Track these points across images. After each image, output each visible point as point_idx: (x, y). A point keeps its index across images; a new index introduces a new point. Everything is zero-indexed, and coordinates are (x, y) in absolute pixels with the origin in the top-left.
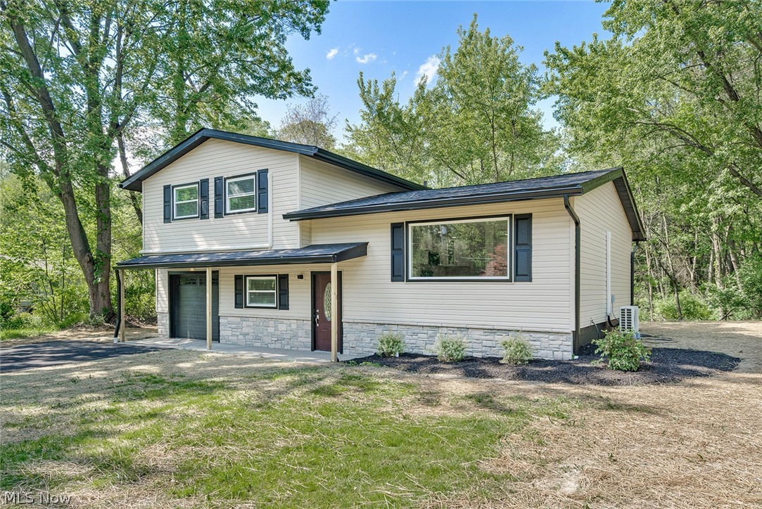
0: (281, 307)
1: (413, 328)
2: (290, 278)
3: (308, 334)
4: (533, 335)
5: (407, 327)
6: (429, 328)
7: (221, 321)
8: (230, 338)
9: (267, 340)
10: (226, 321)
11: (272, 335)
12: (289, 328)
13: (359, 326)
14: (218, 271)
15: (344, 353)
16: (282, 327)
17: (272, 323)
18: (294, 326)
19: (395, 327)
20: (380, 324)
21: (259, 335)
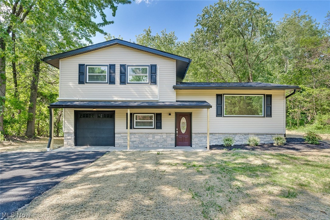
0: (157, 128)
1: (226, 135)
2: (162, 115)
3: (173, 139)
4: (272, 135)
5: (223, 134)
6: (233, 135)
7: (116, 135)
8: (122, 144)
9: (147, 143)
10: (120, 135)
11: (151, 141)
12: (161, 137)
13: (200, 135)
14: (115, 111)
15: (192, 146)
16: (157, 137)
17: (151, 135)
18: (164, 136)
19: (217, 135)
20: (211, 134)
21: (143, 141)
